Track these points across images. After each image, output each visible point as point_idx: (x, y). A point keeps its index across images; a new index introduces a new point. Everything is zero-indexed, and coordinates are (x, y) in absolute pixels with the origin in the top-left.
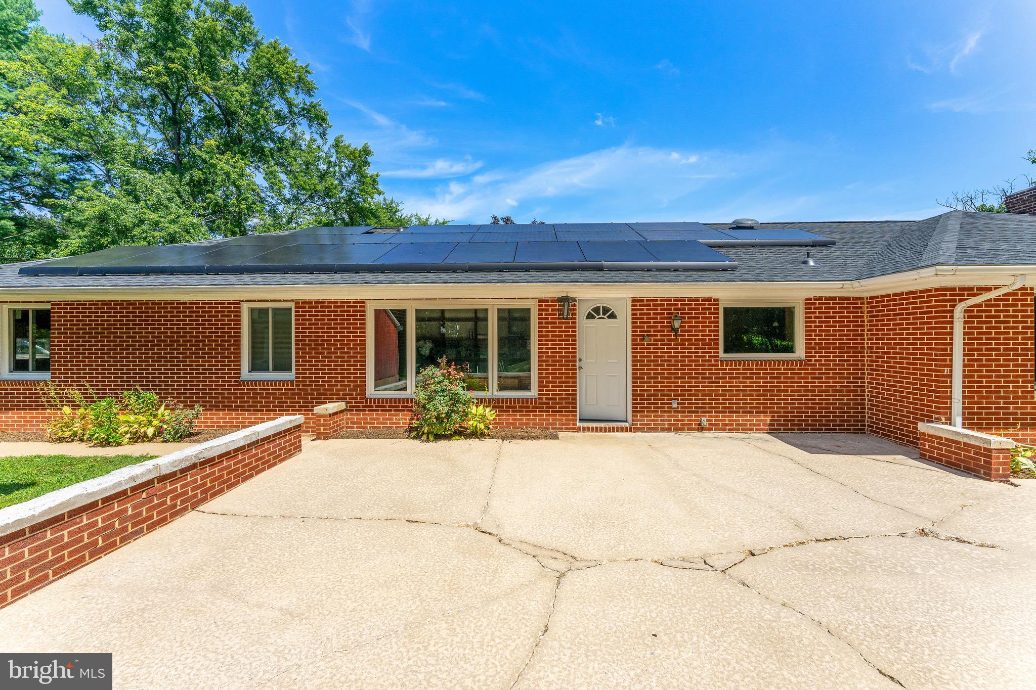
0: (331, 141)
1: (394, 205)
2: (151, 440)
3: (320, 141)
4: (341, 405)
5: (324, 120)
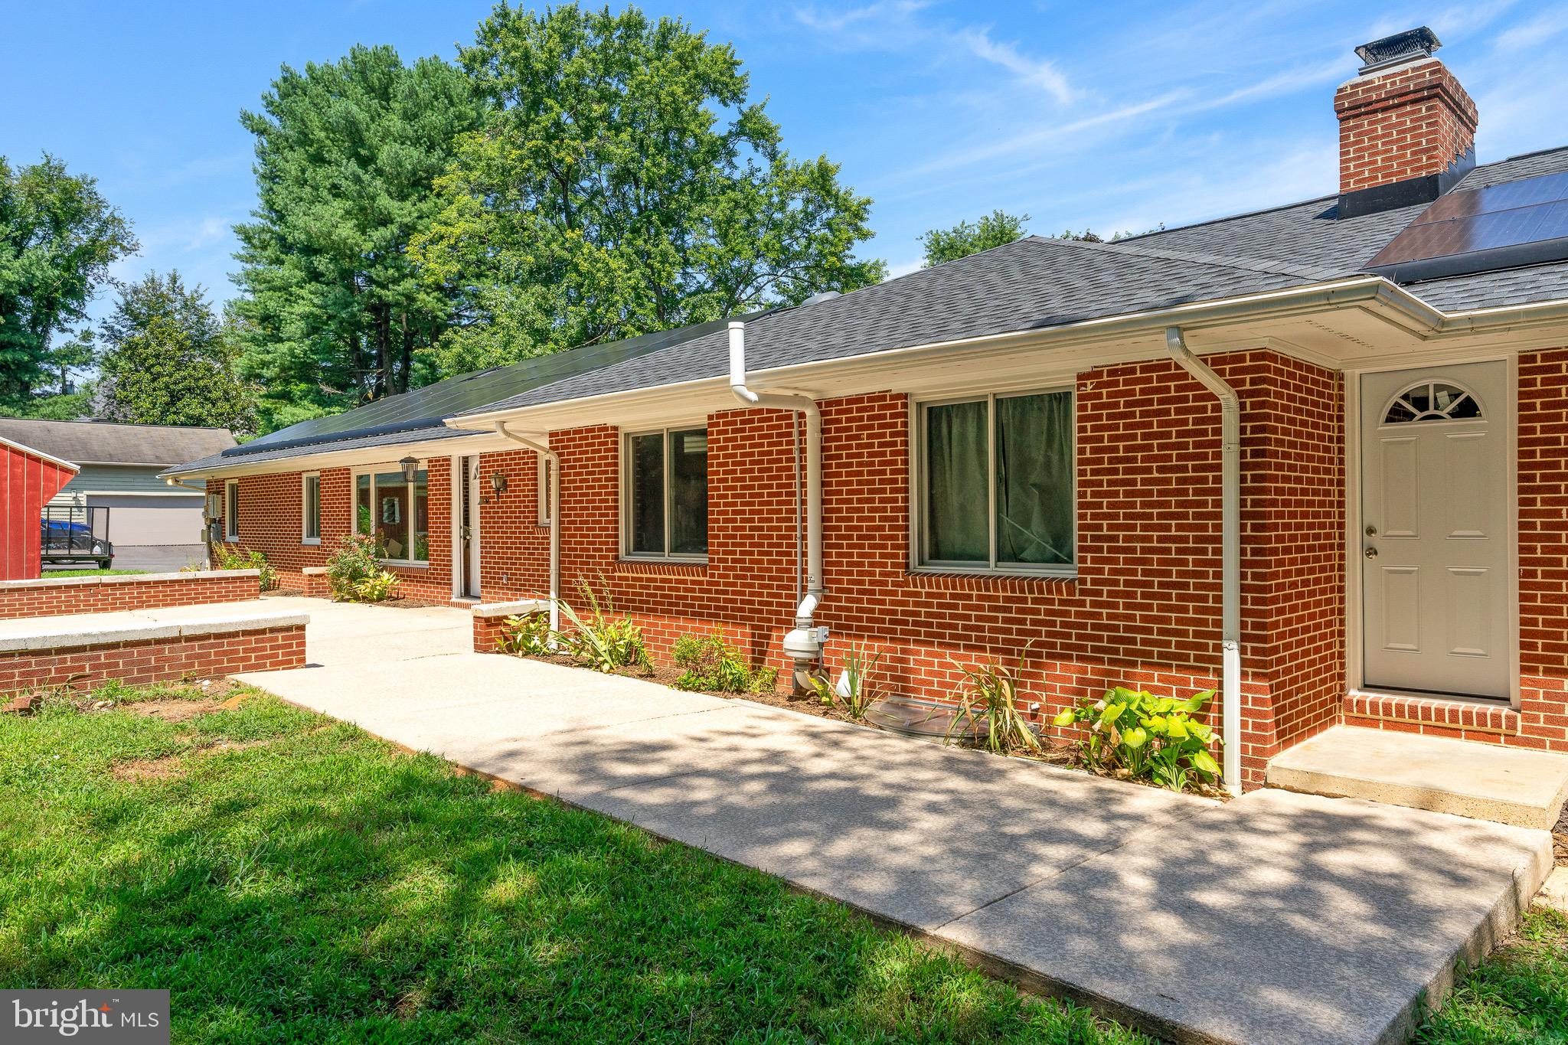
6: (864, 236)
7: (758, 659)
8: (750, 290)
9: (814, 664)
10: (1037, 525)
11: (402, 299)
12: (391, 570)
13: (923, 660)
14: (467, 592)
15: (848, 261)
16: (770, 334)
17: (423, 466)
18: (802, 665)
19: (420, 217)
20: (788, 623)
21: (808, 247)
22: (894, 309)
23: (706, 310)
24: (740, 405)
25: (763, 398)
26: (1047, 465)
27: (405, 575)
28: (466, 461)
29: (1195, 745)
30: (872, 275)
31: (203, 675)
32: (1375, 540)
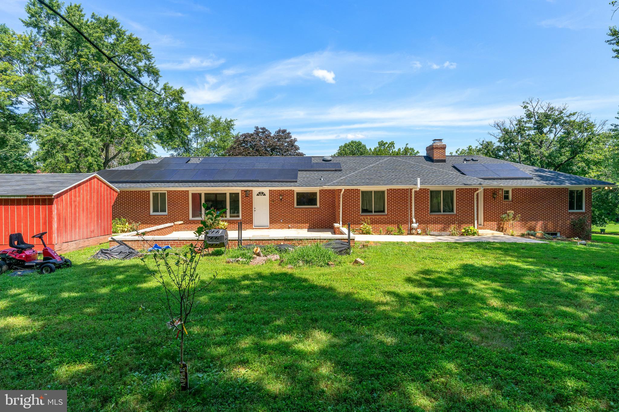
0: (161, 86)
1: (198, 110)
2: (126, 232)
3: (155, 85)
4: (182, 222)
5: (157, 74)
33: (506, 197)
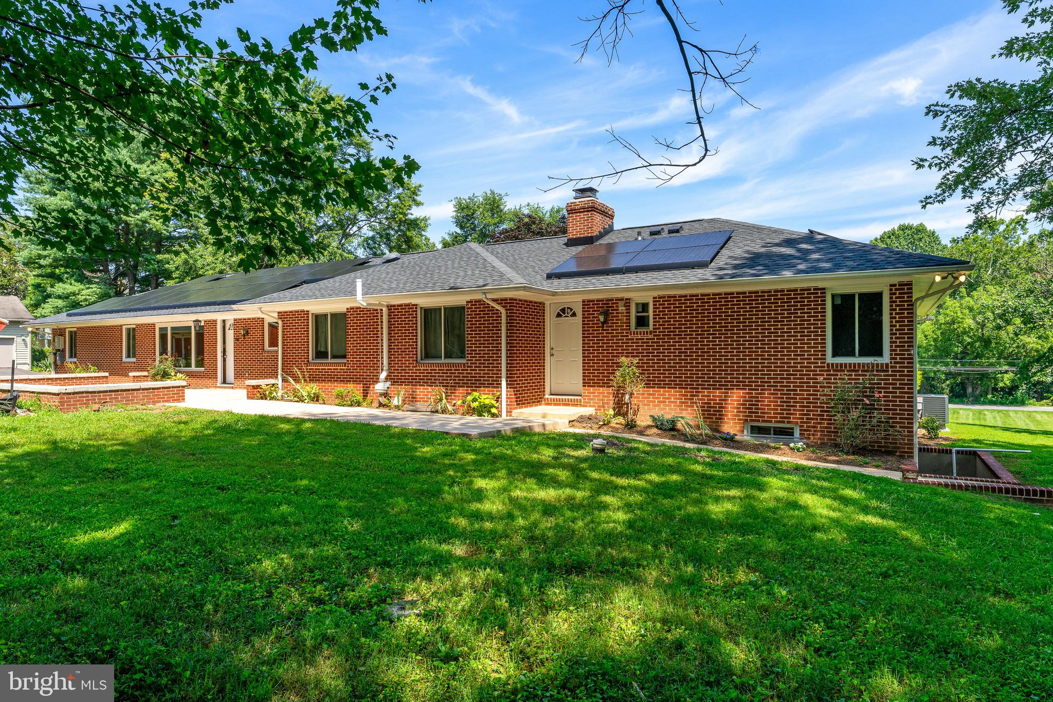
6: (418, 204)
7: (365, 396)
8: (355, 229)
9: (385, 395)
10: (456, 347)
11: (140, 223)
12: (180, 372)
13: (421, 391)
14: (224, 382)
15: (410, 216)
16: (370, 278)
17: (202, 324)
18: (381, 395)
19: (152, 174)
20: (377, 381)
21: (387, 207)
22: (415, 273)
23: (330, 240)
24: (358, 305)
25: (368, 304)
26: (460, 328)
27: (191, 375)
28: (224, 321)
29: (492, 406)
30: (422, 225)
31: (148, 403)
32: (553, 352)
33: (642, 322)
